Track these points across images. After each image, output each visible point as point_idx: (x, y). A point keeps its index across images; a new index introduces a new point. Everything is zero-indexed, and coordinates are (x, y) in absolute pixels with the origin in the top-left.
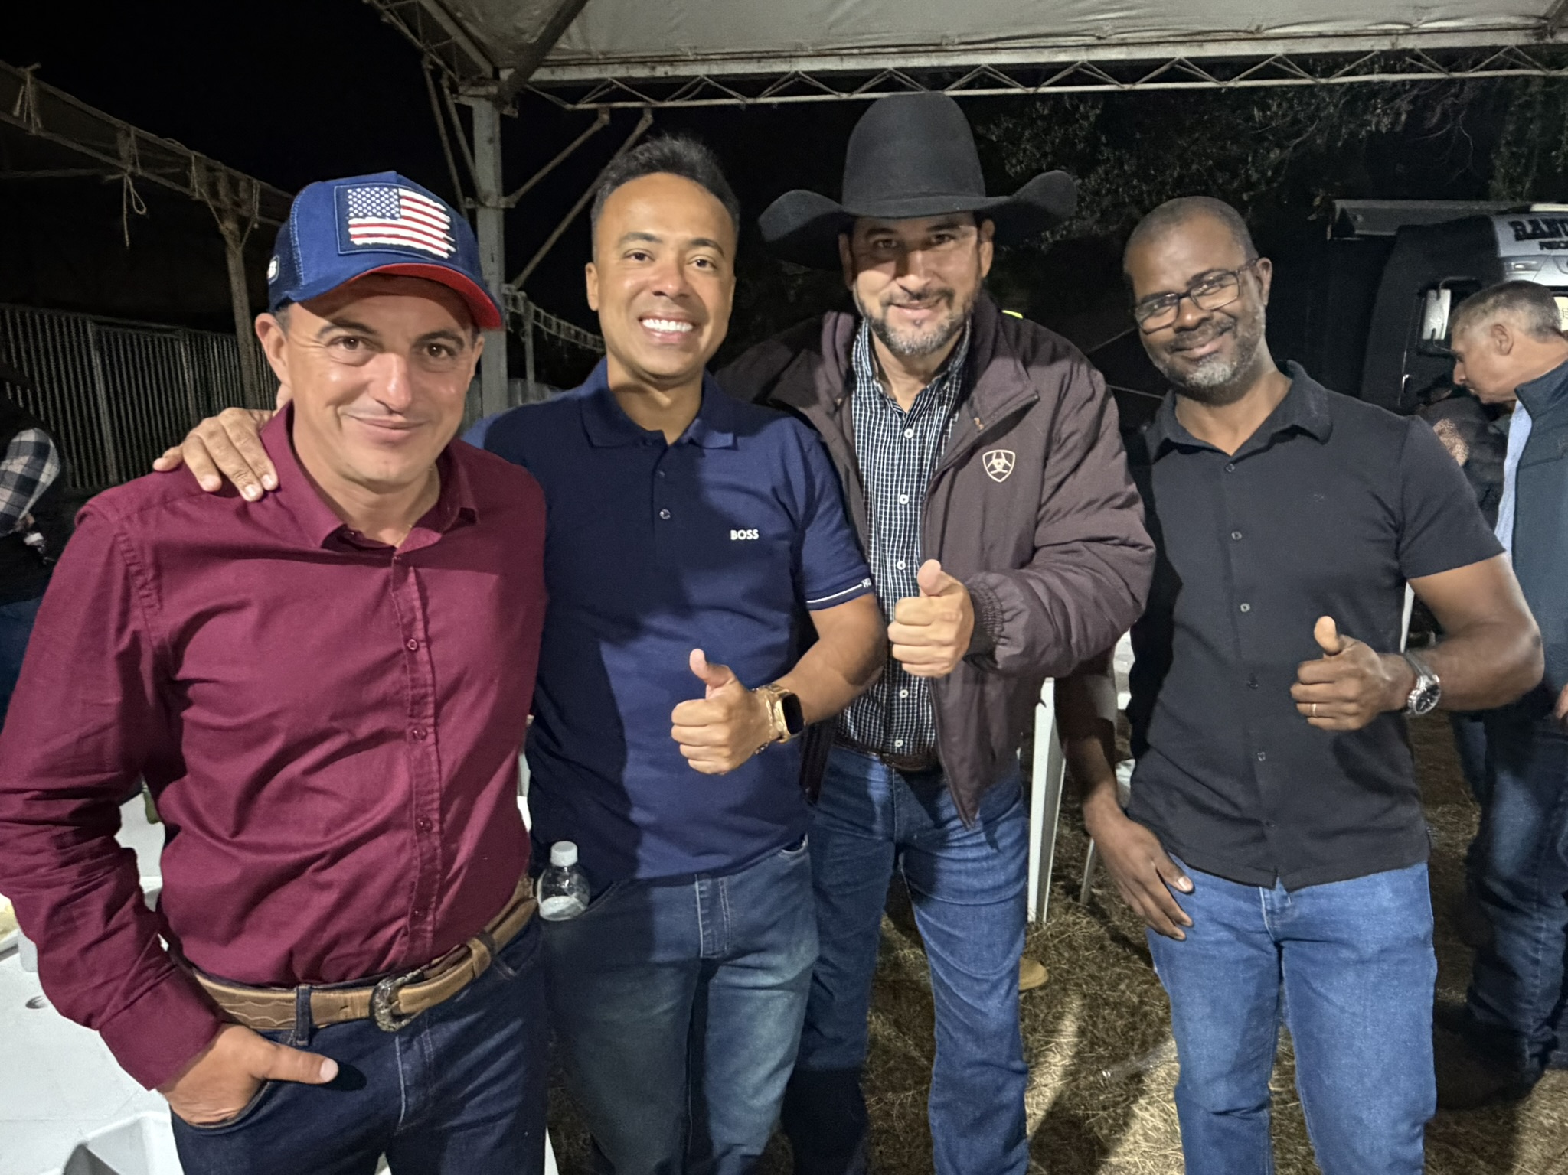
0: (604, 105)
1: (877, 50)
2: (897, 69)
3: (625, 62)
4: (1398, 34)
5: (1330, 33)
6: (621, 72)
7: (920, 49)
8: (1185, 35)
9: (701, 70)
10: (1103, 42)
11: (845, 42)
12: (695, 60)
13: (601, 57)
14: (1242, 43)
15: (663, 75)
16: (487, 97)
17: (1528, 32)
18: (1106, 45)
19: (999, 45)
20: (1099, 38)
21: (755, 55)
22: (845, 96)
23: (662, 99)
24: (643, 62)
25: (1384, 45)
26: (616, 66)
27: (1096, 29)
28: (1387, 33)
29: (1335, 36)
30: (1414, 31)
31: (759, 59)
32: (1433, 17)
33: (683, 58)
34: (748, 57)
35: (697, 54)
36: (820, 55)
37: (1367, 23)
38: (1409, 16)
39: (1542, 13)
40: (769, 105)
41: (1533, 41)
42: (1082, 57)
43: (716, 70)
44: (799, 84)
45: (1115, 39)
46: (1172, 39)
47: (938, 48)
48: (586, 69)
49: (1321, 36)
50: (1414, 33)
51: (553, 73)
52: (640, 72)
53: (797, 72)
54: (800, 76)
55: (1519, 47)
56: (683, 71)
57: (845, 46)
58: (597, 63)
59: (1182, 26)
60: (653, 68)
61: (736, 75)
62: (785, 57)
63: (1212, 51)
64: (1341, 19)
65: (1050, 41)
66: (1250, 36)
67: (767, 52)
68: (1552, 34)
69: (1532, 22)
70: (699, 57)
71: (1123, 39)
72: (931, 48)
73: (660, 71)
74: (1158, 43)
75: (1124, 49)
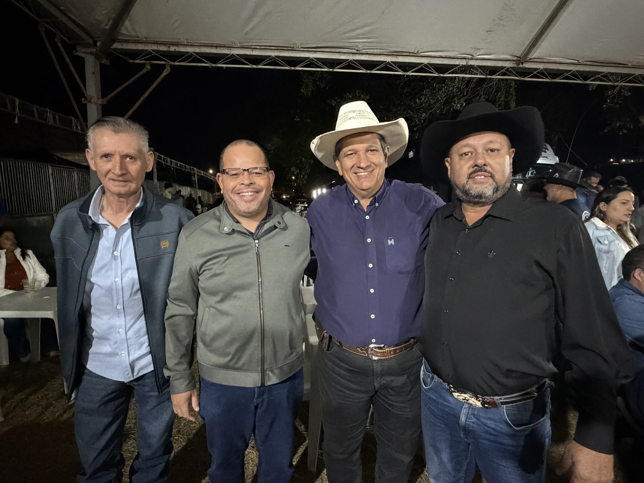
0: (148, 62)
1: (266, 48)
2: (275, 56)
3: (155, 43)
4: (468, 59)
5: (444, 56)
6: (154, 47)
7: (285, 48)
8: (390, 52)
9: (190, 50)
10: (358, 52)
11: (253, 43)
12: (188, 45)
13: (144, 40)
14: (412, 57)
15: (174, 50)
16: (91, 54)
17: (513, 62)
18: (359, 54)
19: (318, 50)
20: (357, 50)
21: (214, 45)
22: (254, 66)
23: (174, 61)
24: (164, 44)
25: (463, 63)
26: (152, 44)
27: (356, 46)
28: (465, 58)
29: (446, 58)
30: (474, 58)
31: (217, 47)
32: (481, 53)
33: (182, 44)
34: (212, 46)
35: (189, 43)
36: (242, 47)
37: (457, 53)
38: (472, 52)
39: (518, 56)
40: (222, 67)
41: (515, 66)
42: (351, 58)
43: (197, 50)
44: (234, 59)
45: (364, 51)
46: (385, 53)
47: (292, 49)
48: (138, 44)
49: (441, 57)
50: (474, 59)
51: (122, 45)
52: (163, 48)
53: (233, 55)
54: (235, 56)
55: (510, 67)
56: (183, 49)
57: (253, 44)
58: (142, 42)
59: (389, 48)
60: (169, 47)
61: (206, 53)
62: (228, 47)
63: (401, 59)
64: (448, 51)
65: (338, 50)
66: (415, 55)
67: (220, 44)
68: (522, 63)
69: (515, 58)
70: (189, 44)
71: (367, 52)
72: (289, 49)
73: (172, 49)
74: (380, 54)
75: (367, 56)
